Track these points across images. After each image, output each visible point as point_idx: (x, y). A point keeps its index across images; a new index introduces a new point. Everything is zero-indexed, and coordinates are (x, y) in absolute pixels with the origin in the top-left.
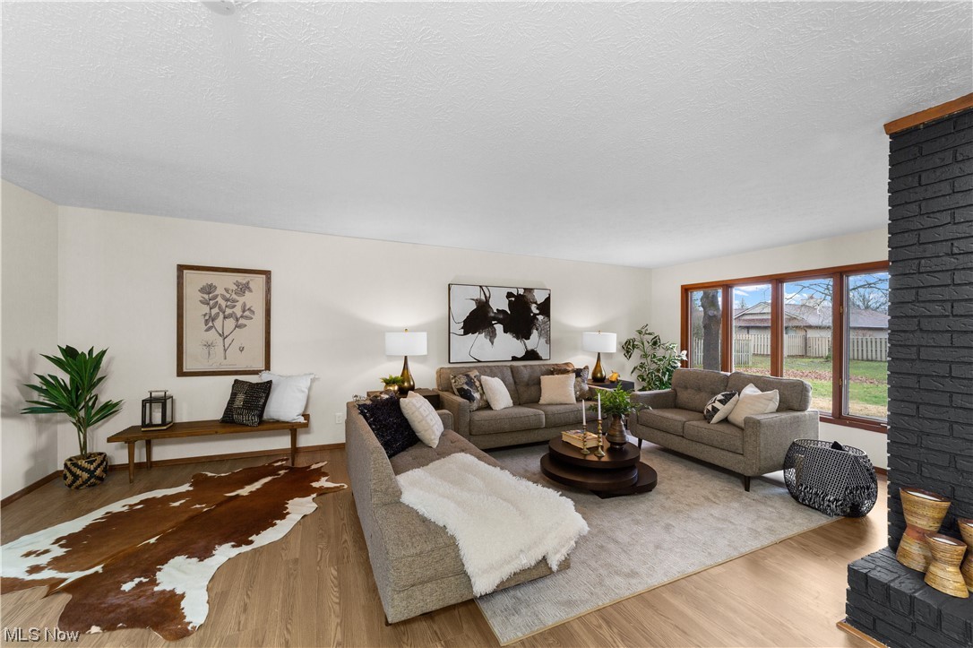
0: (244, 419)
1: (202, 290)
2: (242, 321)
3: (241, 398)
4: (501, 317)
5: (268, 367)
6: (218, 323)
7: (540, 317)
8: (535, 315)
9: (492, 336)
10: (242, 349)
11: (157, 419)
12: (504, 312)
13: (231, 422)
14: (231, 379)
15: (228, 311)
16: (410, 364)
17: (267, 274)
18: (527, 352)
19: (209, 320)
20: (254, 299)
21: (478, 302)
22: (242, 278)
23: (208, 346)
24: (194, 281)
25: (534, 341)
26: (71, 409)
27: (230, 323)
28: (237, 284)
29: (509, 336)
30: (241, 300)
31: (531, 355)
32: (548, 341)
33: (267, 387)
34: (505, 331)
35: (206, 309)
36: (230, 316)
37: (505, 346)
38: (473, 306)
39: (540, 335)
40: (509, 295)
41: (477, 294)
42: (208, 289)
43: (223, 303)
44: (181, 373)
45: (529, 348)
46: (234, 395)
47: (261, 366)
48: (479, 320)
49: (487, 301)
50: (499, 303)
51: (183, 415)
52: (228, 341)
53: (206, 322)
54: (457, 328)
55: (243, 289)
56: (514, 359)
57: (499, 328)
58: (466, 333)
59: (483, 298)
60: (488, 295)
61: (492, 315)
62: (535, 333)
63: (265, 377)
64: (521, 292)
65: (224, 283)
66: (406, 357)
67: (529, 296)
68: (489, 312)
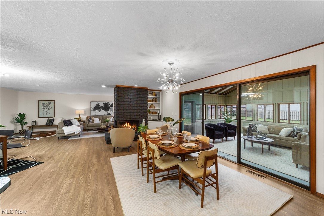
0: (49, 124)
1: (42, 104)
2: (49, 109)
3: (49, 121)
5: (54, 116)
6: (45, 109)
7: (111, 107)
8: (110, 107)
9: (100, 111)
10: (49, 114)
11: (34, 124)
12: (102, 106)
13: (47, 125)
14: (48, 118)
15: (47, 107)
16: (81, 116)
17: (54, 101)
19: (44, 109)
20: (52, 105)
22: (49, 102)
23: (43, 113)
24: (41, 103)
26: (20, 122)
27: (47, 109)
28: (49, 103)
29: (104, 111)
30: (49, 105)
31: (109, 114)
32: (113, 112)
33: (54, 120)
34: (103, 110)
35: (43, 107)
36: (47, 108)
37: (103, 113)
38: (96, 105)
39: (111, 111)
40: (104, 103)
41: (96, 103)
42: (43, 104)
43: (46, 106)
44: (38, 117)
45: (108, 113)
46: (48, 121)
47: (53, 116)
48: (97, 108)
49: (99, 104)
50: (101, 105)
51: (39, 124)
52: (47, 112)
53: (43, 109)
54: (92, 109)
55: (50, 103)
56: (105, 115)
57: (101, 109)
58: (94, 110)
61: (100, 107)
62: (110, 110)
63: (54, 118)
64: (106, 103)
65: (46, 103)
67: (108, 103)
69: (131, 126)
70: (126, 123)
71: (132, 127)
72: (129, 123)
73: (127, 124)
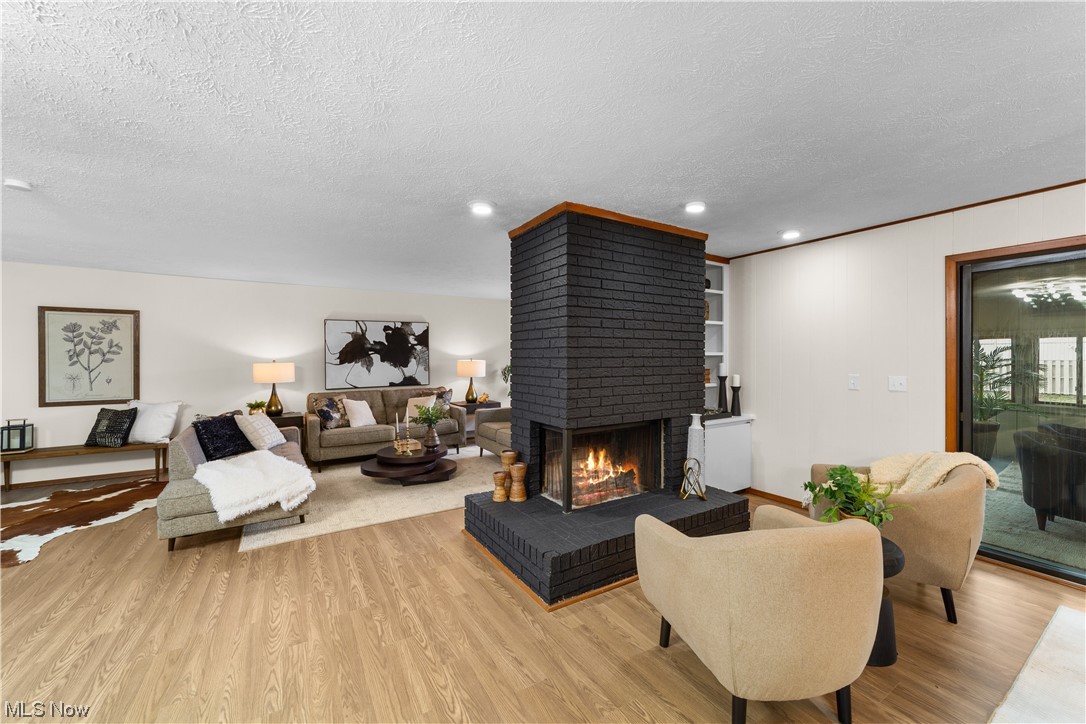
0: (107, 441)
1: (66, 329)
2: (108, 356)
3: (105, 423)
4: (378, 347)
5: (137, 396)
6: (84, 358)
7: (419, 348)
8: (413, 345)
9: (369, 364)
10: (109, 381)
11: (16, 443)
12: (380, 343)
13: (95, 445)
14: (98, 408)
15: (94, 347)
16: (279, 391)
17: (136, 314)
18: (405, 378)
19: (74, 357)
20: (123, 336)
21: (354, 335)
22: (108, 317)
23: (73, 379)
24: (56, 323)
25: (413, 368)
27: (96, 359)
28: (104, 323)
29: (386, 365)
30: (108, 337)
31: (410, 381)
32: (427, 368)
33: (132, 415)
34: (382, 360)
35: (70, 346)
36: (96, 351)
37: (383, 373)
38: (350, 339)
39: (418, 363)
40: (386, 328)
41: (353, 328)
42: (73, 328)
43: (89, 341)
44: (43, 403)
45: (407, 375)
46: (98, 422)
47: (129, 394)
48: (356, 351)
49: (364, 334)
50: (376, 335)
51: (44, 441)
52: (93, 374)
53: (71, 357)
54: (333, 358)
55: (110, 327)
56: (392, 384)
57: (376, 358)
58: (342, 363)
59: (359, 331)
60: (364, 329)
61: (369, 346)
62: (413, 362)
63: (133, 405)
64: (399, 325)
65: (87, 322)
66: (274, 385)
67: (406, 329)
68: (365, 344)
69: (614, 467)
70: (591, 455)
71: (621, 470)
72: (602, 454)
73: (597, 459)
